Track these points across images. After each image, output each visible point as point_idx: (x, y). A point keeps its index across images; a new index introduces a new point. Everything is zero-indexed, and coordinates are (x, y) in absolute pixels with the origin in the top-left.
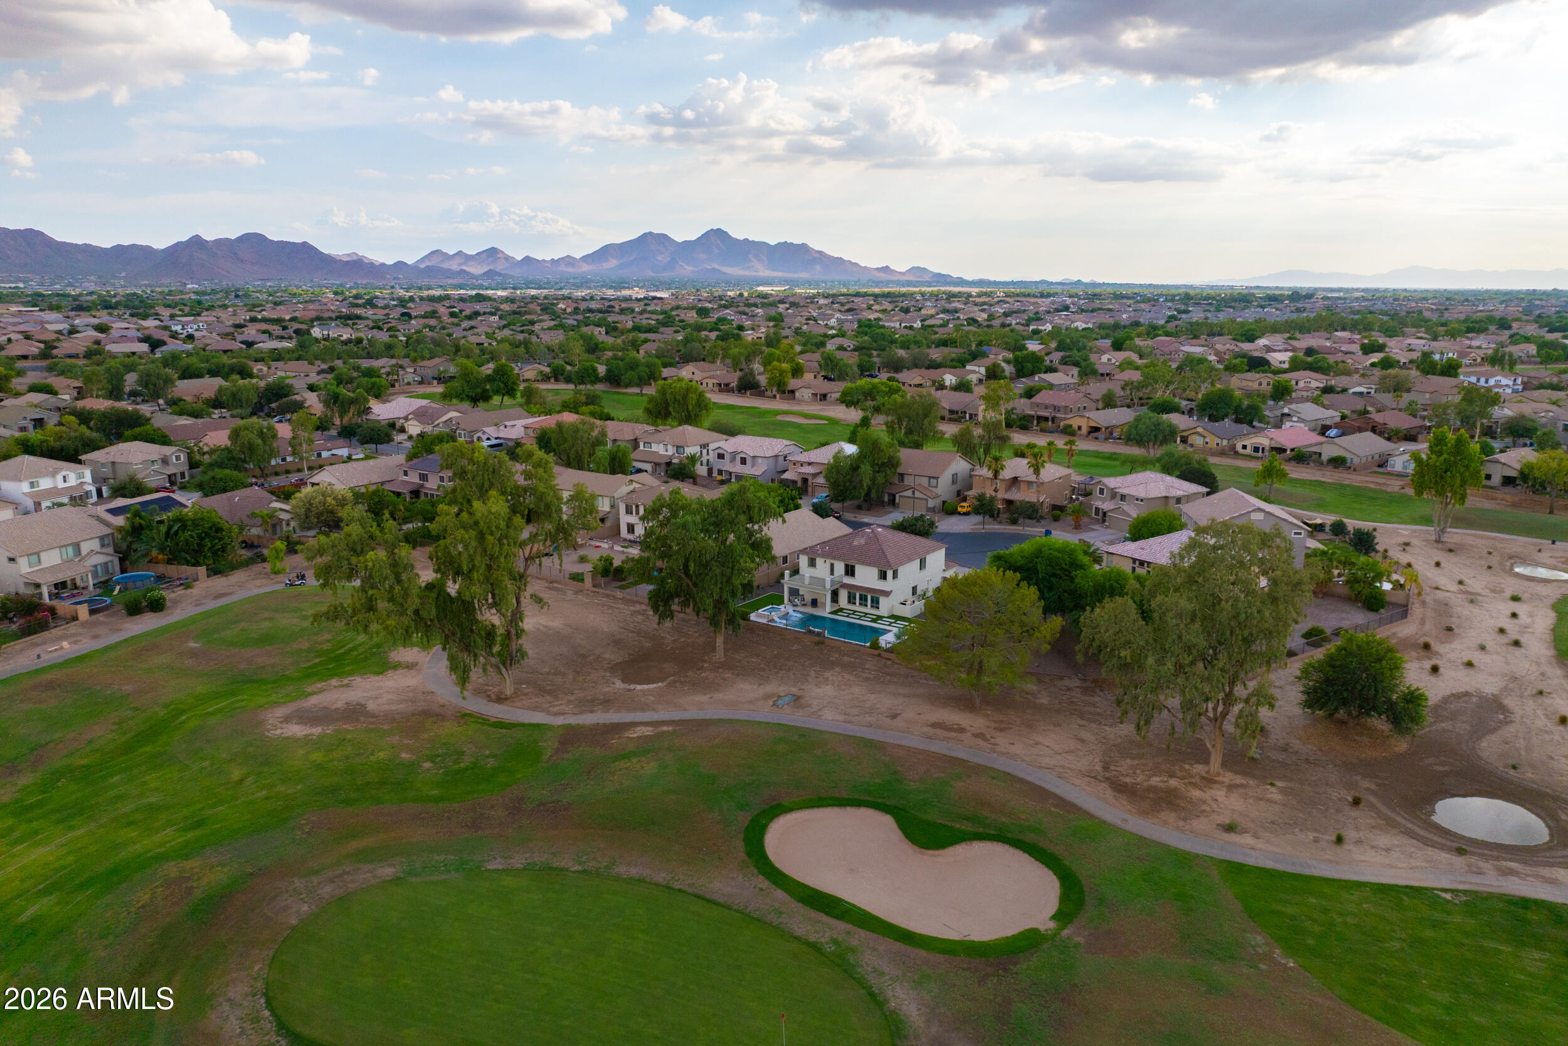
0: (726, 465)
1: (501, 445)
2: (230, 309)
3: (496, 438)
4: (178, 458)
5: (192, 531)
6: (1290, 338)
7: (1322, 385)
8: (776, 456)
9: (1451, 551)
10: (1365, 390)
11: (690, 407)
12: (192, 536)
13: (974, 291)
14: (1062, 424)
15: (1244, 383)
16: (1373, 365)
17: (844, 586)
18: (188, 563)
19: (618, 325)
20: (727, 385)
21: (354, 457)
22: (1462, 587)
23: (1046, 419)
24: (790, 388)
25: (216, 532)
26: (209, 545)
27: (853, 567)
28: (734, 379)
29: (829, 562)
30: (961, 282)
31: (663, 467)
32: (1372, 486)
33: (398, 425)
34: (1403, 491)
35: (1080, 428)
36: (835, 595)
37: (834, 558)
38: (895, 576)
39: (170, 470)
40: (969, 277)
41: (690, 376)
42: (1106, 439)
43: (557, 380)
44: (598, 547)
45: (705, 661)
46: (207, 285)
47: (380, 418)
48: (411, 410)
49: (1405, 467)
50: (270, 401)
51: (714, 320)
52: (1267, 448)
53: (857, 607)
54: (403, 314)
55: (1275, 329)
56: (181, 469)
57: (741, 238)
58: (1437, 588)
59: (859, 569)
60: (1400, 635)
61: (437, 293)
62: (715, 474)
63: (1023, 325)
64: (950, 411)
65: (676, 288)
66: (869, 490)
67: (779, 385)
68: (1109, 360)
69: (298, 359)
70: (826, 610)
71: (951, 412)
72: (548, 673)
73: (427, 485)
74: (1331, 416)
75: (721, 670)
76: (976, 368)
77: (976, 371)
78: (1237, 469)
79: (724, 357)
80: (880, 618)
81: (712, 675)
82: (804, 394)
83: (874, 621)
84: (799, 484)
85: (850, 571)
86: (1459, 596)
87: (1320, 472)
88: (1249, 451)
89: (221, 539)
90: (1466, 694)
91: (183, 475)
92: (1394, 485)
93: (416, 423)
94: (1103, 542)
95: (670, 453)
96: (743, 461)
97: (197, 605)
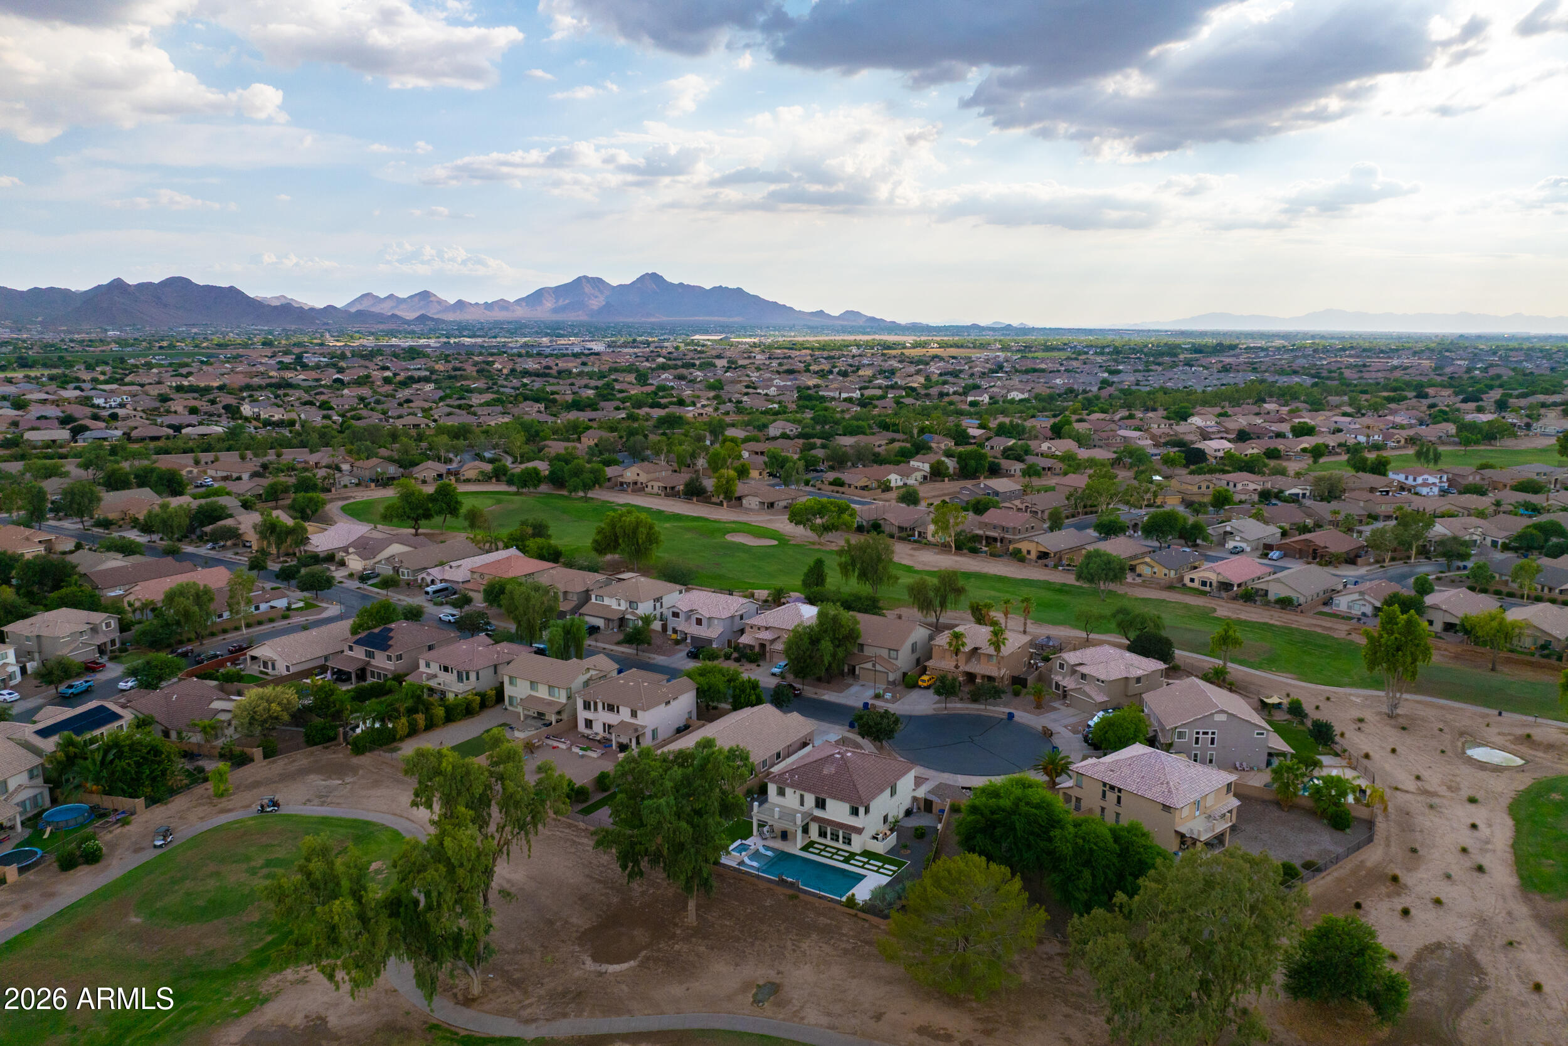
0: (682, 625)
1: (446, 589)
2: (155, 370)
3: (441, 581)
4: (108, 625)
5: (130, 758)
6: (1220, 415)
7: (1259, 488)
8: (732, 617)
9: (1404, 729)
10: (1301, 492)
11: (640, 541)
12: (129, 764)
13: (909, 339)
14: (1011, 547)
15: (1184, 487)
16: (1304, 450)
17: (816, 819)
18: (124, 793)
19: (556, 396)
20: (673, 488)
21: (294, 606)
22: (1419, 783)
23: (995, 540)
24: (737, 495)
25: (155, 756)
26: (148, 772)
27: (824, 801)
28: (680, 481)
29: (798, 792)
30: (894, 328)
31: (616, 624)
32: (1319, 630)
33: (337, 558)
34: (1350, 637)
35: (1029, 552)
36: (805, 830)
37: (805, 790)
38: (867, 811)
39: (101, 639)
40: (903, 320)
41: (635, 478)
42: (1056, 567)
43: (498, 480)
44: (554, 748)
45: (676, 925)
46: (129, 333)
47: (319, 549)
48: (351, 540)
49: (1349, 607)
50: (202, 525)
51: (653, 388)
52: (1215, 584)
53: (828, 841)
54: (336, 381)
55: (1207, 401)
56: (112, 636)
57: (676, 282)
58: (1397, 789)
59: (830, 803)
60: (1369, 864)
61: (369, 342)
62: (670, 632)
63: (960, 395)
64: (899, 527)
65: (613, 335)
66: (830, 664)
67: (726, 493)
68: (1049, 448)
69: (228, 450)
70: (795, 848)
71: (901, 529)
72: (515, 952)
73: (374, 662)
74: (1271, 532)
75: (694, 940)
76: (920, 464)
77: (921, 466)
78: (1187, 607)
79: (668, 451)
80: (852, 855)
81: (686, 948)
82: (751, 502)
83: (846, 861)
84: (757, 649)
85: (821, 804)
86: (1419, 798)
87: (1267, 613)
88: (1196, 585)
89: (160, 763)
90: (1439, 946)
91: (113, 642)
92: (1341, 630)
93: (356, 557)
94: (1066, 727)
95: (623, 608)
96: (699, 622)
97: (136, 851)
